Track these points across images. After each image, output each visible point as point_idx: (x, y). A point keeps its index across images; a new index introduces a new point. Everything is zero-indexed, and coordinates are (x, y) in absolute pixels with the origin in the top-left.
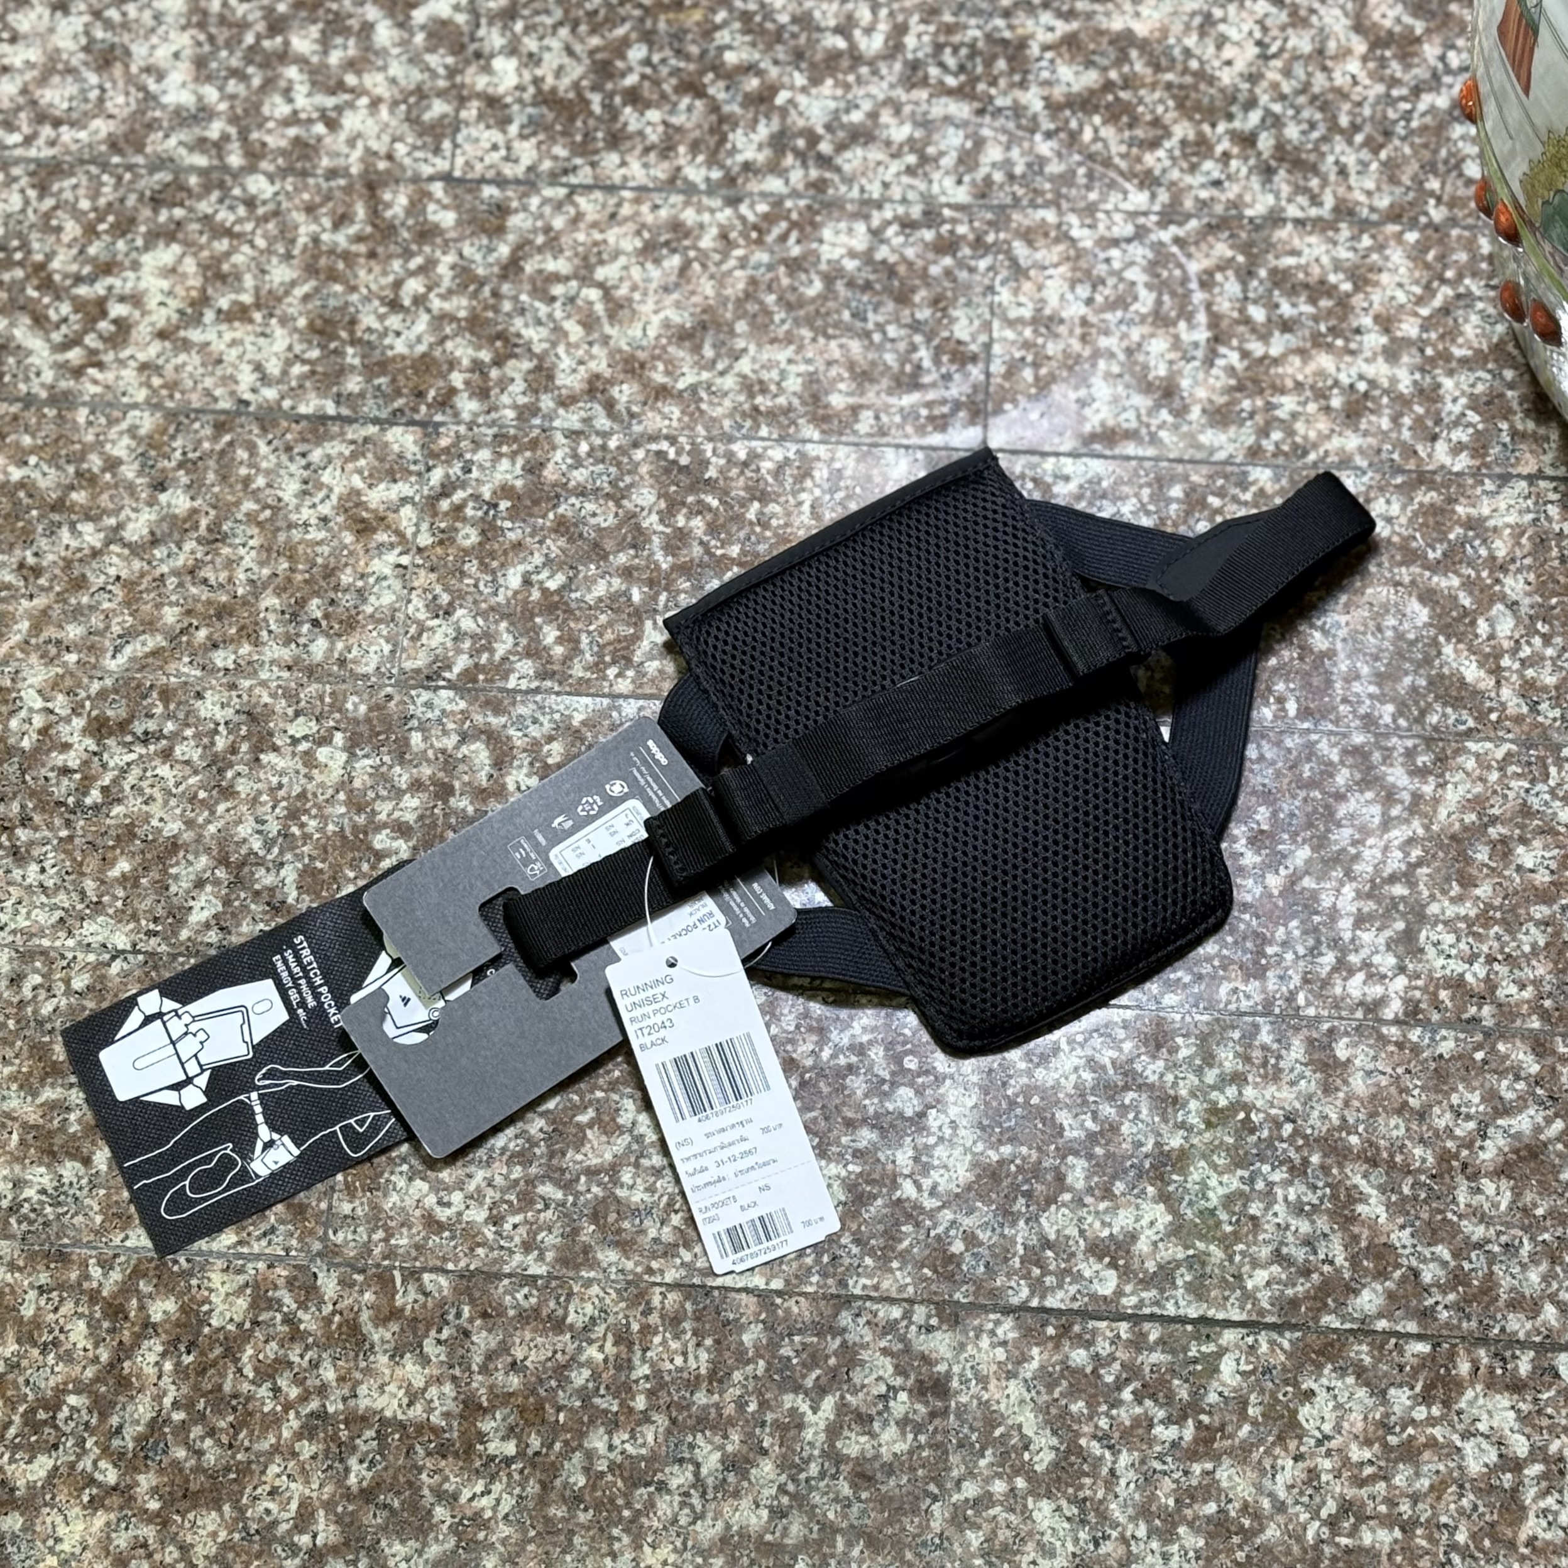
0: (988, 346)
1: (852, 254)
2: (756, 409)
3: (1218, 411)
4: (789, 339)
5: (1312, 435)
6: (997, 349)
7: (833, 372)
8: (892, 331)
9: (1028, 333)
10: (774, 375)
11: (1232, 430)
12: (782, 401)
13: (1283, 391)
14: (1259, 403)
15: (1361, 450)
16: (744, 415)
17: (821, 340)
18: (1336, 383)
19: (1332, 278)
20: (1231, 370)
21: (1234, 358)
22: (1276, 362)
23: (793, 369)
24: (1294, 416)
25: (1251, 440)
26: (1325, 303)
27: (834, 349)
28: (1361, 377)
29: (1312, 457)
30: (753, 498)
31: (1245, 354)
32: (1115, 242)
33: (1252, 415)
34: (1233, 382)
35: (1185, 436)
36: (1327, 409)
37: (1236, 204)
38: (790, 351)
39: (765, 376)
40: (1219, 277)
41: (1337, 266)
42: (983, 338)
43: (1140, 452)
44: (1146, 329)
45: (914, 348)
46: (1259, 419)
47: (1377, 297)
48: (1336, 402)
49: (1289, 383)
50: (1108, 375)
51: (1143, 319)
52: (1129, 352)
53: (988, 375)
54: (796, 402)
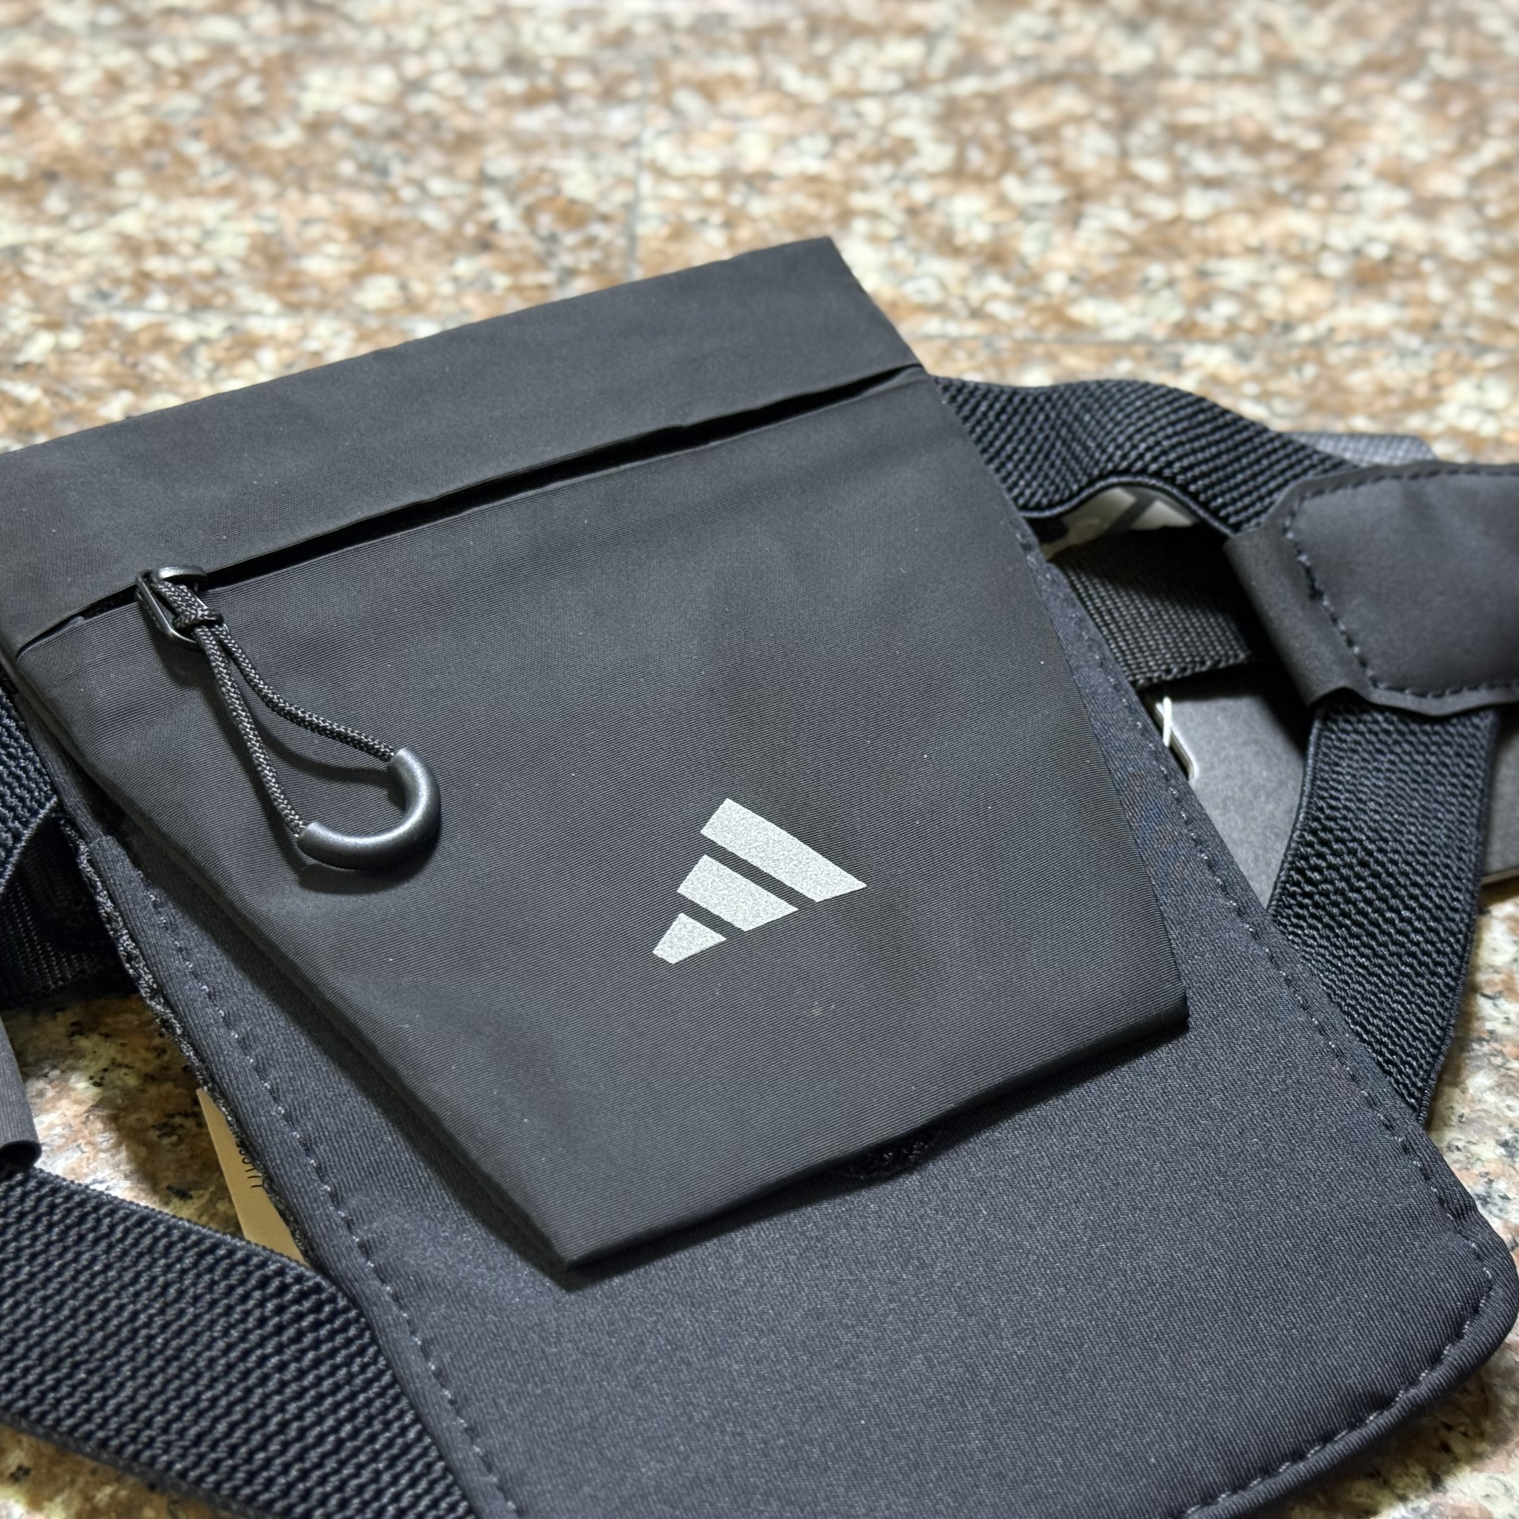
0: (630, 207)
1: (364, 101)
2: (147, 276)
3: (1103, 279)
4: (226, 191)
5: (1297, 306)
6: (649, 208)
7: (314, 232)
8: (438, 186)
9: (711, 190)
10: (192, 233)
11: (1135, 302)
12: (203, 265)
13: (1222, 254)
14: (1181, 269)
15: (1398, 324)
16: (118, 282)
17: (293, 195)
18: (1324, 247)
19: (1281, 133)
20: (1116, 233)
21: (1120, 219)
22: (1204, 223)
23: (233, 227)
24: (1255, 286)
25: (1176, 314)
26: (1276, 159)
27: (319, 204)
28: (1371, 239)
29: (1304, 333)
30: (120, 386)
31: (1137, 215)
32: (873, 94)
33: (1170, 283)
34: (1121, 246)
35: (1041, 309)
36: (1318, 277)
37: (1088, 58)
38: (229, 205)
39: (171, 235)
40: (1069, 132)
41: (1286, 120)
42: (621, 196)
43: (952, 329)
44: (942, 186)
45: (481, 206)
46: (1188, 289)
47: (1373, 154)
48: (1333, 267)
49: (1233, 247)
50: (874, 239)
51: (932, 177)
52: (913, 212)
53: (633, 239)
54: (232, 267)
